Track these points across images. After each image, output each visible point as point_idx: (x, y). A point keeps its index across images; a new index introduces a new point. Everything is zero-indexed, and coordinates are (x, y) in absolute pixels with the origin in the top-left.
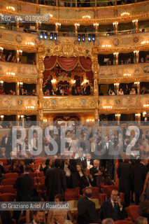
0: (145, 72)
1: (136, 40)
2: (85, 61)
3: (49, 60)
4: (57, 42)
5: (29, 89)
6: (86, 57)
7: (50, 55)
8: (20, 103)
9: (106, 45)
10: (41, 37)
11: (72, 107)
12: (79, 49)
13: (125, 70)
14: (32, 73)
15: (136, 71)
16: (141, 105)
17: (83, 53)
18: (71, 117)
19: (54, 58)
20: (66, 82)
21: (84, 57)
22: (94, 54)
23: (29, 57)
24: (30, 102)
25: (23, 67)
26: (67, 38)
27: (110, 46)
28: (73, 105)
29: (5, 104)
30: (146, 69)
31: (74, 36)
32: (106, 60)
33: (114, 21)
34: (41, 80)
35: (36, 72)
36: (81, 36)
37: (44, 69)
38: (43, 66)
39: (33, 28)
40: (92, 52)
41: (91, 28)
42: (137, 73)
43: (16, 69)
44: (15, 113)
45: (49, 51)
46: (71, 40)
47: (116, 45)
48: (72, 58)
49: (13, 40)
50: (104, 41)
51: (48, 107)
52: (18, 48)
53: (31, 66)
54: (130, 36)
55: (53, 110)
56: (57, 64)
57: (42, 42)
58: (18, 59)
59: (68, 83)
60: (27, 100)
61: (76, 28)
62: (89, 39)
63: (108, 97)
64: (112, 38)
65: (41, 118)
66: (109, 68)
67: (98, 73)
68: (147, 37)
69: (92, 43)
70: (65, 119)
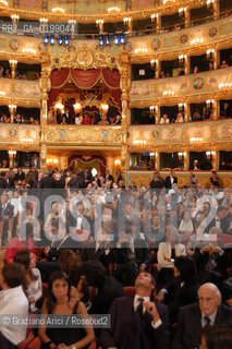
0: (196, 87)
1: (184, 39)
2: (112, 74)
3: (59, 74)
4: (69, 48)
5: (29, 114)
6: (111, 67)
7: (59, 67)
9: (142, 48)
10: (46, 41)
11: (88, 142)
12: (101, 56)
13: (167, 86)
14: (31, 92)
15: (182, 87)
16: (187, 138)
17: (107, 63)
18: (93, 157)
19: (65, 71)
20: (94, 108)
21: (108, 68)
22: (122, 64)
23: (29, 70)
24: (28, 133)
25: (18, 83)
26: (86, 42)
27: (146, 50)
28: (90, 138)
30: (196, 83)
31: (96, 37)
32: (142, 72)
33: (152, 13)
34: (45, 102)
35: (38, 90)
36: (103, 38)
37: (49, 86)
38: (49, 83)
40: (120, 61)
41: (121, 25)
42: (184, 90)
43: (8, 87)
45: (57, 61)
46: (92, 44)
47: (155, 49)
48: (91, 70)
49: (5, 47)
50: (138, 43)
51: (53, 141)
52: (13, 57)
53: (32, 83)
54: (176, 34)
55: (62, 145)
56: (70, 79)
57: (50, 48)
58: (13, 73)
59: (98, 110)
60: (24, 131)
61: (101, 27)
62: (116, 41)
63: (142, 127)
64: (150, 38)
65: (43, 156)
66: (145, 83)
67: (128, 92)
68: (200, 33)
69: (121, 48)
70: (84, 160)
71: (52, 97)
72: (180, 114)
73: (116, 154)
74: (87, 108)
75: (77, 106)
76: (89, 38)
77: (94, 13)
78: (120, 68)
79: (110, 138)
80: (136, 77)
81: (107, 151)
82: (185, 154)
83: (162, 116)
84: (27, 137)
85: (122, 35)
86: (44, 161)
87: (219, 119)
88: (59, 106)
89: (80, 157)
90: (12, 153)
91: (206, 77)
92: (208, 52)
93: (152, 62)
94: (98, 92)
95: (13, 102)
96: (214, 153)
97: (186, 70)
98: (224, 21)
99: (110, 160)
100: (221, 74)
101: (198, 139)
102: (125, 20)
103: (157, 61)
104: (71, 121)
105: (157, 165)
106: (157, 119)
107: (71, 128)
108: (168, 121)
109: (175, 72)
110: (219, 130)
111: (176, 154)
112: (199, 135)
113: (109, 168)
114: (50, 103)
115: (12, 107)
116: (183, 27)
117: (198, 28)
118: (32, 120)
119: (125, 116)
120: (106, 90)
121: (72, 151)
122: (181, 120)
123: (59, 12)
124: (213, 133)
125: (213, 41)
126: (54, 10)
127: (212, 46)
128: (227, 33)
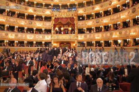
0: (97, 22)
1: (93, 8)
2: (72, 19)
3: (57, 19)
4: (59, 12)
5: (48, 31)
6: (72, 17)
7: (56, 18)
8: (44, 37)
9: (81, 11)
10: (53, 10)
11: (65, 39)
12: (69, 14)
13: (88, 22)
14: (49, 25)
16: (95, 37)
17: (71, 16)
18: (67, 43)
19: (58, 18)
20: (67, 29)
21: (71, 17)
22: (75, 16)
23: (48, 19)
24: (48, 37)
25: (45, 23)
26: (64, 10)
27: (82, 12)
29: (37, 37)
30: (97, 21)
31: (67, 9)
32: (81, 18)
33: (84, 1)
34: (53, 28)
35: (51, 24)
36: (69, 9)
37: (54, 23)
38: (54, 22)
39: (50, 7)
40: (74, 15)
41: (75, 5)
42: (93, 23)
43: (42, 24)
44: (41, 41)
45: (56, 16)
46: (66, 10)
47: (85, 11)
48: (66, 18)
49: (41, 12)
50: (80, 10)
51: (55, 39)
52: (43, 15)
53: (49, 22)
54: (91, 7)
55: (58, 40)
56: (60, 21)
57: (54, 12)
58: (43, 19)
59: (68, 30)
60: (47, 36)
61: (69, 5)
62: (73, 9)
63: (81, 34)
64: (83, 8)
65: (52, 43)
66: (82, 21)
67: (77, 24)
68: (98, 6)
69: (75, 11)
70: (64, 44)
71: (55, 26)
72: (92, 30)
73: (74, 42)
74: (65, 29)
75: (62, 29)
76: (65, 9)
77: (67, 1)
78: (74, 17)
79: (72, 38)
80: (79, 20)
81: (71, 42)
82: (94, 42)
83: (87, 31)
84: (47, 38)
85: (75, 8)
86: (53, 45)
87: (104, 31)
88: (57, 29)
89: (63, 43)
90: (43, 42)
91: (100, 19)
92: (100, 12)
93: (84, 15)
94: (68, 24)
95: (43, 28)
96: (103, 42)
97: (94, 17)
98: (105, 3)
99: (72, 44)
100: (104, 18)
101: (98, 38)
102: (76, 3)
103: (85, 15)
104: (60, 33)
105: (86, 45)
106: (86, 32)
107: (60, 35)
108: (89, 32)
109: (91, 18)
110: (104, 35)
111: (91, 42)
112: (98, 36)
113: (72, 47)
114: (54, 28)
115: (43, 29)
116: (93, 5)
117: (97, 5)
118: (49, 33)
119: (76, 31)
120: (70, 24)
121: (61, 42)
122: (93, 32)
123: (56, 2)
124: (102, 36)
125: (102, 9)
126: (55, 1)
127: (102, 10)
128: (106, 6)
